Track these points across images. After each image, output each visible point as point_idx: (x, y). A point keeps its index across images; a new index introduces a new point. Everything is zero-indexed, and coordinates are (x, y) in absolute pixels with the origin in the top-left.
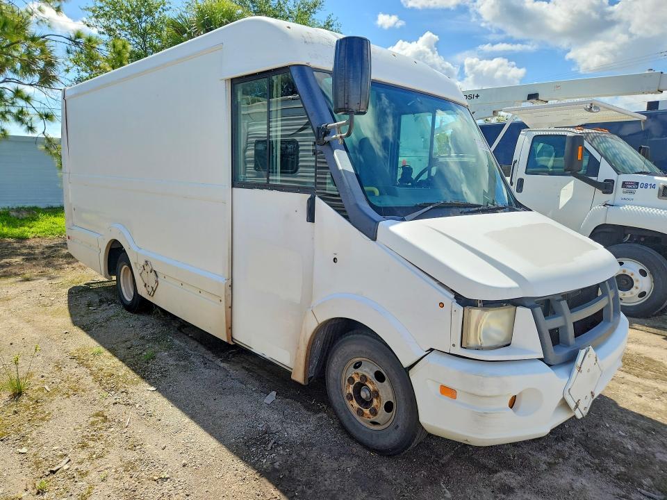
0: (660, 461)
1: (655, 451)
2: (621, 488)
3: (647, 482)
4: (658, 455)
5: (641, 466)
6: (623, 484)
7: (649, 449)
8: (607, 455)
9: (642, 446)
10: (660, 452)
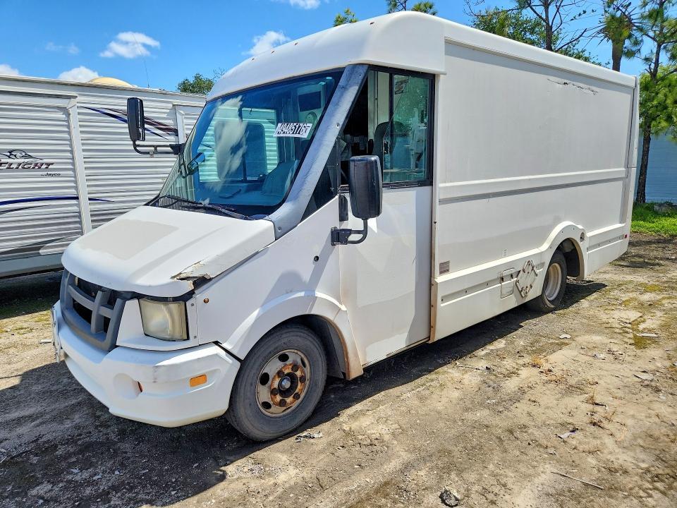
0: (42, 483)
1: (55, 487)
2: (45, 442)
3: (35, 460)
4: (50, 486)
5: (50, 465)
6: (46, 445)
7: (61, 485)
8: (81, 452)
9: (69, 482)
10: (50, 491)
